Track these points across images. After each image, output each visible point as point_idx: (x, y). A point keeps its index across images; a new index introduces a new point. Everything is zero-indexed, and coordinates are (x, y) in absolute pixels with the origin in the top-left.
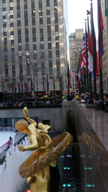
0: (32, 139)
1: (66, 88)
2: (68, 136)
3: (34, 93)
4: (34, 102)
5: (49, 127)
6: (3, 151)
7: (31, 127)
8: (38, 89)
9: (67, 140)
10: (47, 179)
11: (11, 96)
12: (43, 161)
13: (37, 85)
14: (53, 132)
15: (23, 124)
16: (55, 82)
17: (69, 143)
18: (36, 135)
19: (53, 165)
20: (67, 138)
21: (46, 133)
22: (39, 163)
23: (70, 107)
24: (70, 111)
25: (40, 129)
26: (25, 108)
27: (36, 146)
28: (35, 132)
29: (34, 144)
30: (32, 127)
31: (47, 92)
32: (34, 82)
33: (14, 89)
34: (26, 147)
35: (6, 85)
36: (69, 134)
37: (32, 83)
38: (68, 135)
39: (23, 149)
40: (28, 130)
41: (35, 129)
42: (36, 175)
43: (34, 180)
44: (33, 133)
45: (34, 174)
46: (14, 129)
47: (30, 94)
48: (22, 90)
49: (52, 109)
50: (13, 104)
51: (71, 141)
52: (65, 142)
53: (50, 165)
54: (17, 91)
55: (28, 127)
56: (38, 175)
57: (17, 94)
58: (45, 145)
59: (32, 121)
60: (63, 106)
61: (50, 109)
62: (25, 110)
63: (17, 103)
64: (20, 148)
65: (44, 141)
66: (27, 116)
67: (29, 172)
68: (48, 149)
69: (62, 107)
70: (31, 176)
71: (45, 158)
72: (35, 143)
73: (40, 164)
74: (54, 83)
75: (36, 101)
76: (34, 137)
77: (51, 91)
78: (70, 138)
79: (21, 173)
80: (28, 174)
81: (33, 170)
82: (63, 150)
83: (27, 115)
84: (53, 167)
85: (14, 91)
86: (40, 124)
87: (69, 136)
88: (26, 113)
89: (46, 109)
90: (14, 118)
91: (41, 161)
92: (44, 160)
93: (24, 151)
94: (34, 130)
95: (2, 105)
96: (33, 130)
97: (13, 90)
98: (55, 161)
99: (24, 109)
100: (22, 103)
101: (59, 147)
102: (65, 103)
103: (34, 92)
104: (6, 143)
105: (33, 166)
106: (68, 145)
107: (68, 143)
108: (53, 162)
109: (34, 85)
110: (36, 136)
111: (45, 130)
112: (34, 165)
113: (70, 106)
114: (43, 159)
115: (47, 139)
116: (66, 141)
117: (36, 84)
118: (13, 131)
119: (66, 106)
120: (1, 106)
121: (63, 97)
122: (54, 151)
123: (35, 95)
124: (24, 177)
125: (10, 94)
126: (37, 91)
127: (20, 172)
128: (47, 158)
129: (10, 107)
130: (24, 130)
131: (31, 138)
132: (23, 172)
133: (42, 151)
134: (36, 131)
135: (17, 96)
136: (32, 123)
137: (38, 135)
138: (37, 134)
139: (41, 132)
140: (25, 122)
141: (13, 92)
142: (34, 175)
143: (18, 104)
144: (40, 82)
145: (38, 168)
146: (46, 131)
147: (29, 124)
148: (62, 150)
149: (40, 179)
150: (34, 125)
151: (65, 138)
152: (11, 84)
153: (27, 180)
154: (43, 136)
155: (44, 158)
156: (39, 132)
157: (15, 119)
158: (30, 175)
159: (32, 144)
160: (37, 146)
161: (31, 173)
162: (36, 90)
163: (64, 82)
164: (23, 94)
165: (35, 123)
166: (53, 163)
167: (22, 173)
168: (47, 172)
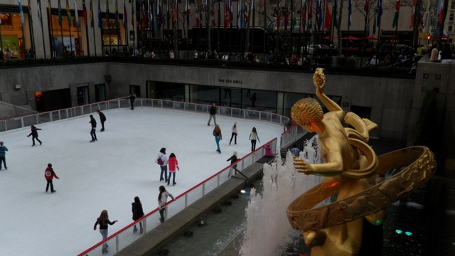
0: (329, 150)
1: (429, 25)
2: (425, 156)
3: (338, 34)
4: (334, 58)
5: (372, 125)
6: (255, 161)
7: (329, 119)
8: (349, 24)
9: (423, 167)
10: (354, 246)
11: (280, 40)
12: (349, 205)
13: (350, 13)
14: (377, 138)
15: (312, 110)
16: (401, 8)
17: (427, 175)
18: (340, 141)
19: (374, 219)
20: (423, 162)
21: (363, 139)
22: (338, 208)
23: (440, 79)
24: (437, 90)
25: (350, 126)
26: (320, 71)
27: (338, 166)
28: (339, 133)
29: (334, 161)
30: (332, 120)
31: (371, 34)
32: (342, 5)
33: (290, 21)
34: (314, 166)
35: (270, 12)
36: (429, 152)
37: (335, 7)
38: (427, 154)
39: (306, 168)
40: (323, 127)
41: (339, 125)
42: (327, 231)
43: (320, 241)
44: (334, 136)
45: (323, 227)
46: (281, 116)
47: (328, 37)
48: (310, 26)
49: (383, 80)
50: (284, 57)
51: (433, 170)
52: (415, 171)
53: (367, 217)
54: (297, 27)
55: (322, 118)
56: (331, 232)
57: (295, 35)
58: (358, 167)
59: (334, 106)
60: (419, 75)
61: (376, 80)
62: (319, 76)
63: (293, 56)
64: (299, 166)
65: (358, 158)
66: (321, 91)
67: (311, 221)
68: (364, 179)
69: (414, 78)
70: (316, 231)
71: (356, 201)
72: (336, 160)
73: (341, 210)
74: (398, 9)
75: (342, 56)
76: (335, 146)
77: (384, 33)
78: (431, 163)
79: (292, 219)
80: (308, 224)
81: (322, 218)
82: (408, 189)
83: (323, 88)
84: (373, 223)
85: (289, 27)
86: (352, 116)
87: (428, 157)
88: (321, 84)
89: (366, 78)
90: (284, 93)
91: (343, 205)
92: (351, 202)
93: (307, 173)
94: (336, 127)
95: (258, 58)
96: (333, 127)
97: (286, 24)
98: (381, 212)
99: (316, 72)
100: (306, 57)
101: (395, 181)
102: (426, 68)
103: (339, 31)
104: (263, 146)
105: (324, 212)
106: (424, 180)
107: (425, 176)
108: (375, 212)
109: (341, 12)
110: (339, 143)
111: (362, 131)
112: (326, 209)
113: (438, 77)
114: (349, 200)
115: (364, 154)
116: (418, 169)
117: (345, 11)
118: (279, 122)
119: (426, 76)
120: (257, 61)
121: (419, 50)
122: (381, 188)
123: (339, 41)
124: (297, 229)
125: (277, 33)
126: (346, 29)
127: (291, 215)
128: (360, 201)
129: (276, 66)
130: (313, 124)
131: (328, 146)
132: (298, 217)
133: (349, 182)
134: (341, 131)
135: (294, 39)
136: (333, 110)
137: (345, 142)
138: (343, 139)
139: (351, 136)
140: (315, 105)
141: (286, 28)
142: (323, 230)
143: (296, 61)
144: (356, 6)
145: (336, 218)
146: (365, 134)
147: (326, 111)
148: (404, 189)
149: (336, 241)
150: (337, 115)
151: (417, 162)
152: (283, 8)
153: (305, 236)
154: (356, 145)
155: (354, 200)
156: (347, 135)
157: (286, 94)
158: (313, 228)
159: (330, 161)
160: (341, 169)
161: (315, 224)
162: (344, 27)
163: (428, 9)
164: (310, 35)
165: (340, 112)
166: (374, 215)
167: (296, 219)
168: (354, 231)
